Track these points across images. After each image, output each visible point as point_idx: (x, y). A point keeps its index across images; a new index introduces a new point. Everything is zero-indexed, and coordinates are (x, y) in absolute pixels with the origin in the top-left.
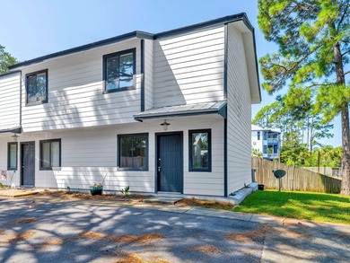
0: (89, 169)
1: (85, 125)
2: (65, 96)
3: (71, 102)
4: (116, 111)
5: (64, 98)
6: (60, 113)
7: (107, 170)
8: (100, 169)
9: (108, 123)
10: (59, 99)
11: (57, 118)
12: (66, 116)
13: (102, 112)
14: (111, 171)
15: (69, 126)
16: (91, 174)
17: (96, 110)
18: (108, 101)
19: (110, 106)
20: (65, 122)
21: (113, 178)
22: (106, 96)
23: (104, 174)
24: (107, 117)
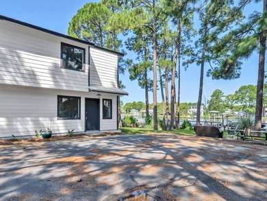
0: (28, 119)
1: (43, 86)
2: (19, 57)
3: (26, 64)
4: (71, 82)
5: (17, 59)
6: (12, 70)
7: (47, 119)
8: (41, 119)
9: (65, 88)
10: (9, 57)
11: (6, 73)
12: (19, 75)
13: (59, 80)
14: (52, 120)
15: (24, 84)
16: (30, 123)
17: (53, 77)
18: (65, 74)
19: (66, 78)
20: (18, 79)
21: (53, 125)
22: (63, 70)
23: (45, 122)
24: (64, 84)
